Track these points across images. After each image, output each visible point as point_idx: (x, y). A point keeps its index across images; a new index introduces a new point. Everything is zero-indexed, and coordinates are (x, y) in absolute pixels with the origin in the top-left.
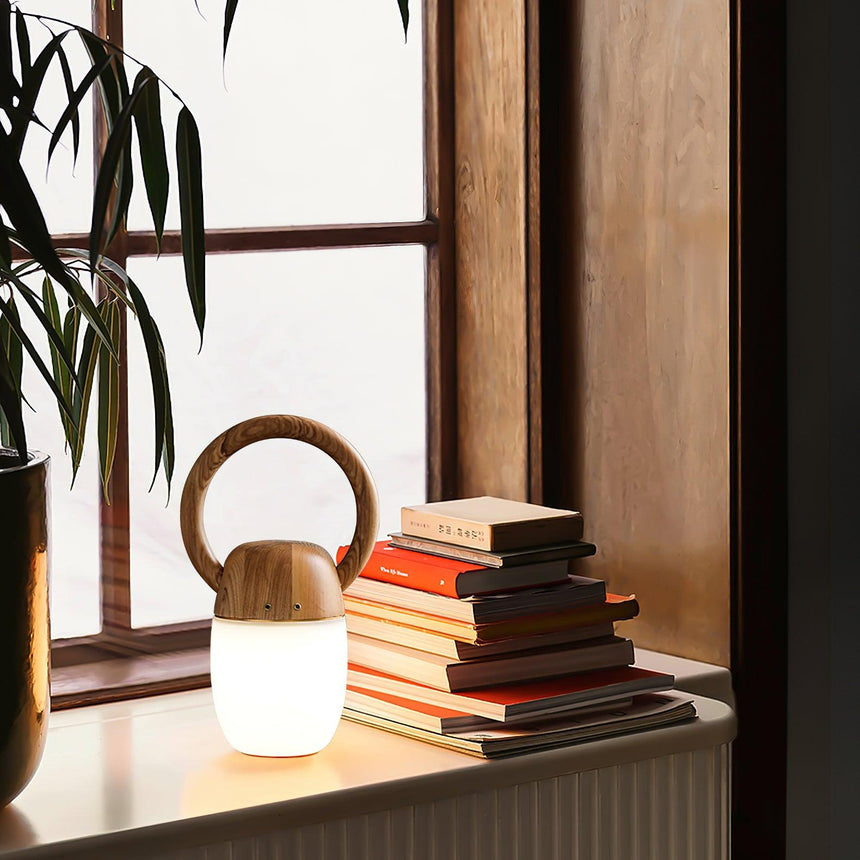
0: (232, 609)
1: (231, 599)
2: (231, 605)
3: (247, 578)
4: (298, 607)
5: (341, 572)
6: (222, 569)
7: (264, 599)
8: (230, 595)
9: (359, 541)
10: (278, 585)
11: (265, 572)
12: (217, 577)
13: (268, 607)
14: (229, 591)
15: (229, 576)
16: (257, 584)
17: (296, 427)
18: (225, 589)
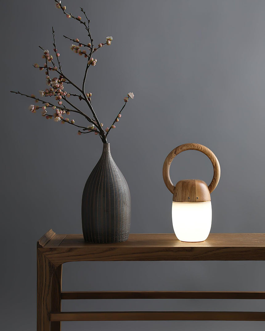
0: (178, 199)
1: (178, 196)
2: (178, 198)
3: (183, 190)
4: (198, 198)
5: (210, 188)
6: (175, 188)
7: (188, 196)
8: (178, 195)
9: (215, 179)
10: (192, 192)
11: (188, 188)
12: (174, 190)
13: (189, 198)
14: (177, 193)
15: (177, 189)
16: (186, 192)
17: (196, 147)
18: (176, 193)
